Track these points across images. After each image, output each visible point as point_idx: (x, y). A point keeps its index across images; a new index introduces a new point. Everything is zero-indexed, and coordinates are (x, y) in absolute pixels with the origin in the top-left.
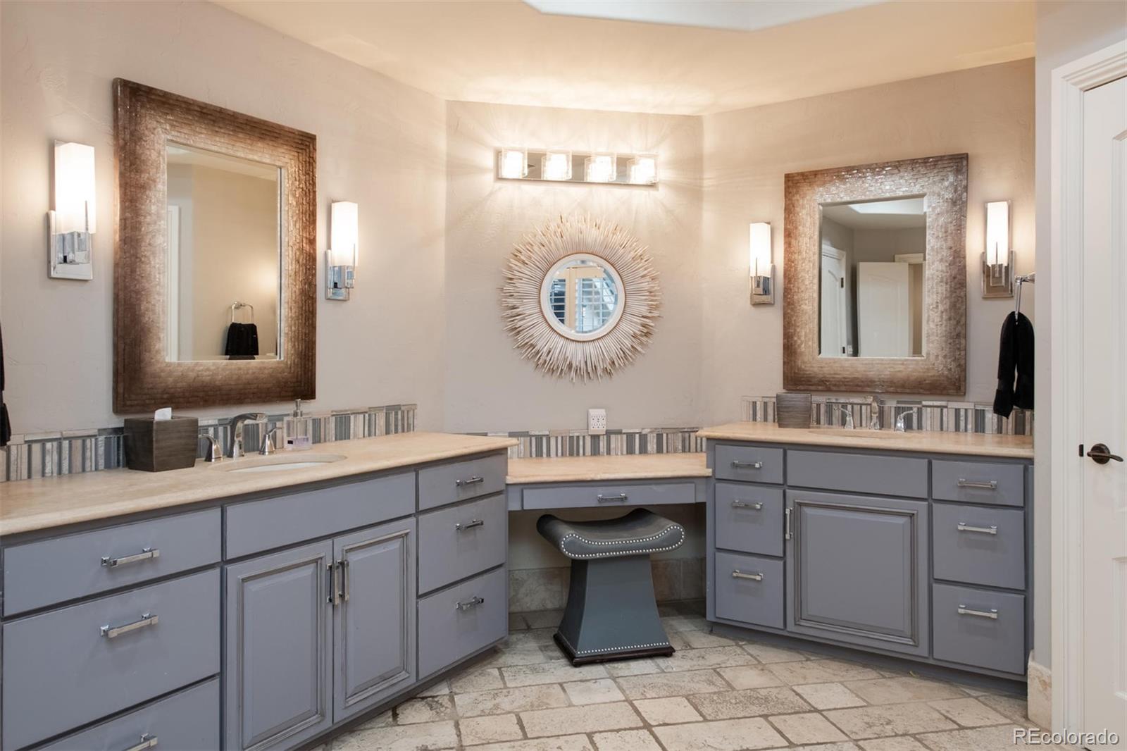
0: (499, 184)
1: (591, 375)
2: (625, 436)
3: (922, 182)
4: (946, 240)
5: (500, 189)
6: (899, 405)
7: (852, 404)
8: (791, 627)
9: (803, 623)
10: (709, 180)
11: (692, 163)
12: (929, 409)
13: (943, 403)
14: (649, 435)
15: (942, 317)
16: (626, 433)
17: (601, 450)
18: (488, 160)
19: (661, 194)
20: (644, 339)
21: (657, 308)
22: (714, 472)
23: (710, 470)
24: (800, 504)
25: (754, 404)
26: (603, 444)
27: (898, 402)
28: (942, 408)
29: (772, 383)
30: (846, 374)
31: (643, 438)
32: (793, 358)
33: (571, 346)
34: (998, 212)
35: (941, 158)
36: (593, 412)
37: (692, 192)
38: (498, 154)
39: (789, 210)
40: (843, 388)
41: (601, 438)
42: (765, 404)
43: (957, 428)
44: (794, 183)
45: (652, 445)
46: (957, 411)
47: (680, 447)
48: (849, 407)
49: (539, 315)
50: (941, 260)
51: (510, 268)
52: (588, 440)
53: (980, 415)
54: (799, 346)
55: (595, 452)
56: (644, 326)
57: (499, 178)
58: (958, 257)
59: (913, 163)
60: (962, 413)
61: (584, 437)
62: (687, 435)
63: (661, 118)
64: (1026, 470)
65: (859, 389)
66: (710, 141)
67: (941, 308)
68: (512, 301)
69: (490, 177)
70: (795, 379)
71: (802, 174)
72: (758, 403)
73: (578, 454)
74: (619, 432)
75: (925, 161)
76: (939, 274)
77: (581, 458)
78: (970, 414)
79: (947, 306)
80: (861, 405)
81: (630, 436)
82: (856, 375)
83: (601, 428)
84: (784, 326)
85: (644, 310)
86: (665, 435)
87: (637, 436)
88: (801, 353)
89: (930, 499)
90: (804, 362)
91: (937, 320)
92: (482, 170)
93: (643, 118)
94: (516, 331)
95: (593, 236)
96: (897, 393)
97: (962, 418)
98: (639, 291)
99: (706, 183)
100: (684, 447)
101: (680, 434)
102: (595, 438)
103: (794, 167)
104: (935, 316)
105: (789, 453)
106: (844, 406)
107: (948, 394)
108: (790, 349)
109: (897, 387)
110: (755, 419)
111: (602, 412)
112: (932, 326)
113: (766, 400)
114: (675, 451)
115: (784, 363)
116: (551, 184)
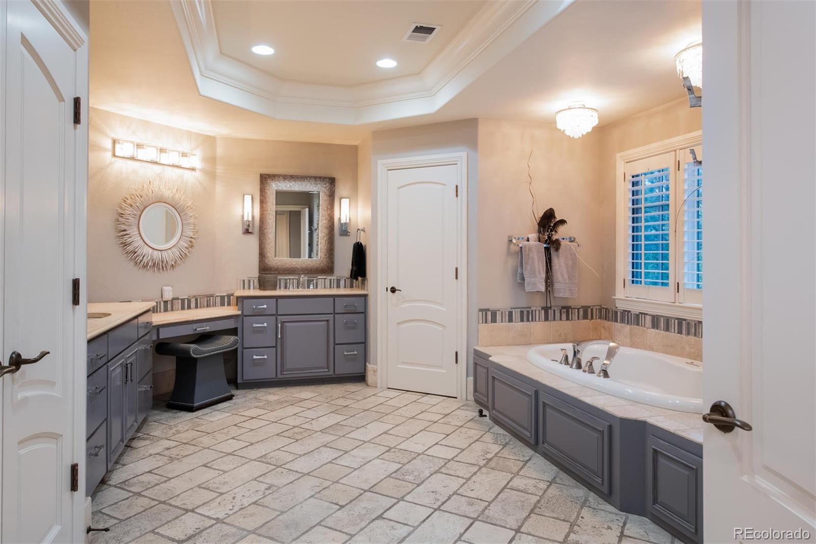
0: (114, 159)
1: (164, 269)
2: (180, 301)
3: (319, 186)
4: (327, 211)
5: (115, 162)
6: (310, 279)
7: (290, 279)
8: (279, 376)
9: (284, 373)
10: (220, 170)
11: (211, 160)
12: (320, 280)
13: (325, 277)
14: (192, 299)
15: (325, 242)
16: (181, 299)
17: (169, 309)
18: (108, 144)
19: (197, 174)
20: (191, 249)
21: (197, 232)
22: (242, 312)
23: (240, 312)
24: (283, 322)
25: (244, 281)
26: (169, 306)
27: (309, 277)
28: (325, 279)
29: (253, 272)
30: (287, 266)
31: (189, 301)
32: (264, 259)
33: (156, 252)
34: (345, 202)
35: (325, 178)
36: (165, 288)
37: (211, 174)
38: (114, 142)
39: (263, 191)
40: (286, 272)
41: (169, 302)
42: (249, 281)
43: (330, 287)
44: (264, 179)
45: (193, 305)
46: (331, 280)
47: (206, 304)
48: (288, 280)
49: (138, 235)
50: (326, 219)
51: (121, 208)
52: (162, 303)
53: (338, 281)
54: (267, 254)
55: (166, 310)
56: (191, 242)
57: (114, 155)
58: (331, 219)
59: (315, 178)
60: (332, 280)
61: (160, 302)
62: (209, 298)
63: (198, 135)
64: (365, 299)
65: (292, 272)
66: (220, 151)
67: (325, 239)
68: (123, 227)
69: (109, 154)
70: (264, 269)
71: (268, 175)
72: (246, 281)
73: (157, 312)
74: (178, 299)
75: (320, 178)
76: (325, 225)
77: (159, 314)
78: (335, 281)
79: (328, 238)
80: (293, 279)
81: (183, 300)
82: (292, 266)
83: (170, 297)
84: (260, 245)
85: (191, 234)
86: (199, 299)
87: (186, 300)
88: (268, 257)
89: (335, 313)
90: (269, 261)
91: (324, 243)
92: (105, 150)
93: (189, 133)
94: (125, 245)
95: (167, 194)
96: (308, 273)
97: (332, 283)
98: (189, 224)
99: (218, 171)
100: (207, 304)
101: (206, 298)
102: (166, 302)
103: (265, 171)
104: (323, 242)
105: (279, 300)
106: (286, 280)
107: (328, 273)
108: (262, 255)
109: (308, 271)
110: (244, 288)
111: (170, 288)
112: (322, 246)
113: (249, 279)
114: (204, 307)
115: (259, 261)
116: (143, 162)
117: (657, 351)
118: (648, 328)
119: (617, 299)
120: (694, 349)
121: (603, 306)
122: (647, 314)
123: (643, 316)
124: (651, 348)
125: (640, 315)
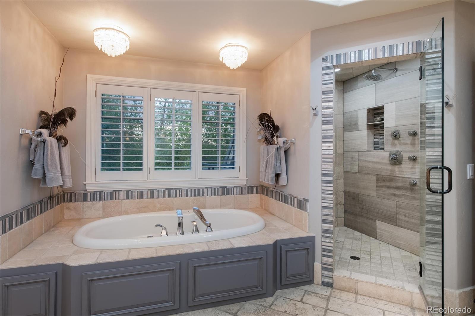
117: (132, 213)
118: (122, 200)
119: (87, 184)
120: (163, 205)
121: (65, 192)
122: (121, 191)
123: (117, 192)
124: (126, 213)
125: (114, 192)
